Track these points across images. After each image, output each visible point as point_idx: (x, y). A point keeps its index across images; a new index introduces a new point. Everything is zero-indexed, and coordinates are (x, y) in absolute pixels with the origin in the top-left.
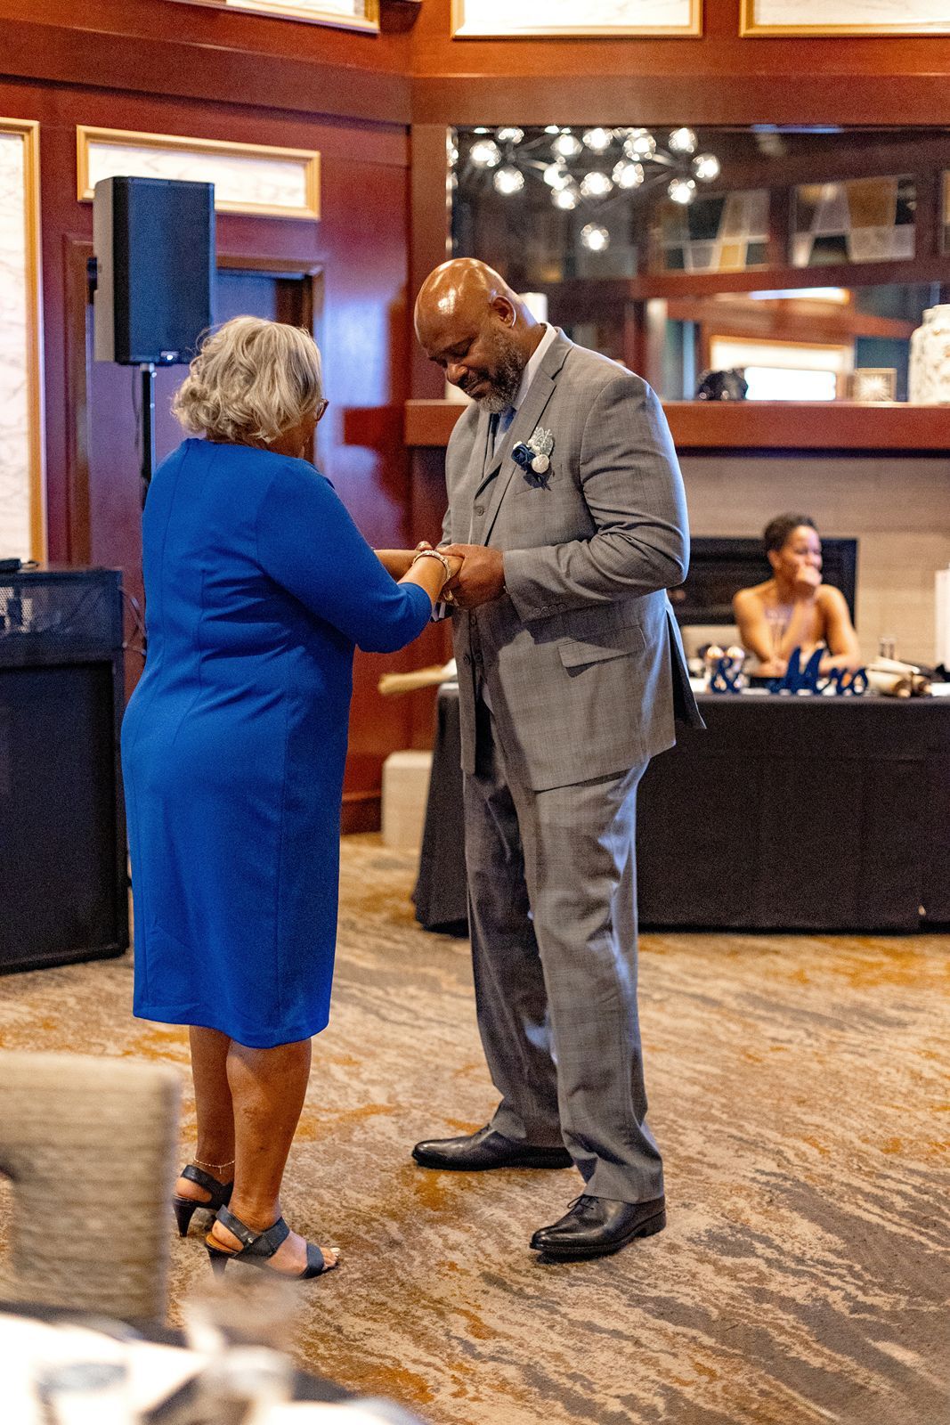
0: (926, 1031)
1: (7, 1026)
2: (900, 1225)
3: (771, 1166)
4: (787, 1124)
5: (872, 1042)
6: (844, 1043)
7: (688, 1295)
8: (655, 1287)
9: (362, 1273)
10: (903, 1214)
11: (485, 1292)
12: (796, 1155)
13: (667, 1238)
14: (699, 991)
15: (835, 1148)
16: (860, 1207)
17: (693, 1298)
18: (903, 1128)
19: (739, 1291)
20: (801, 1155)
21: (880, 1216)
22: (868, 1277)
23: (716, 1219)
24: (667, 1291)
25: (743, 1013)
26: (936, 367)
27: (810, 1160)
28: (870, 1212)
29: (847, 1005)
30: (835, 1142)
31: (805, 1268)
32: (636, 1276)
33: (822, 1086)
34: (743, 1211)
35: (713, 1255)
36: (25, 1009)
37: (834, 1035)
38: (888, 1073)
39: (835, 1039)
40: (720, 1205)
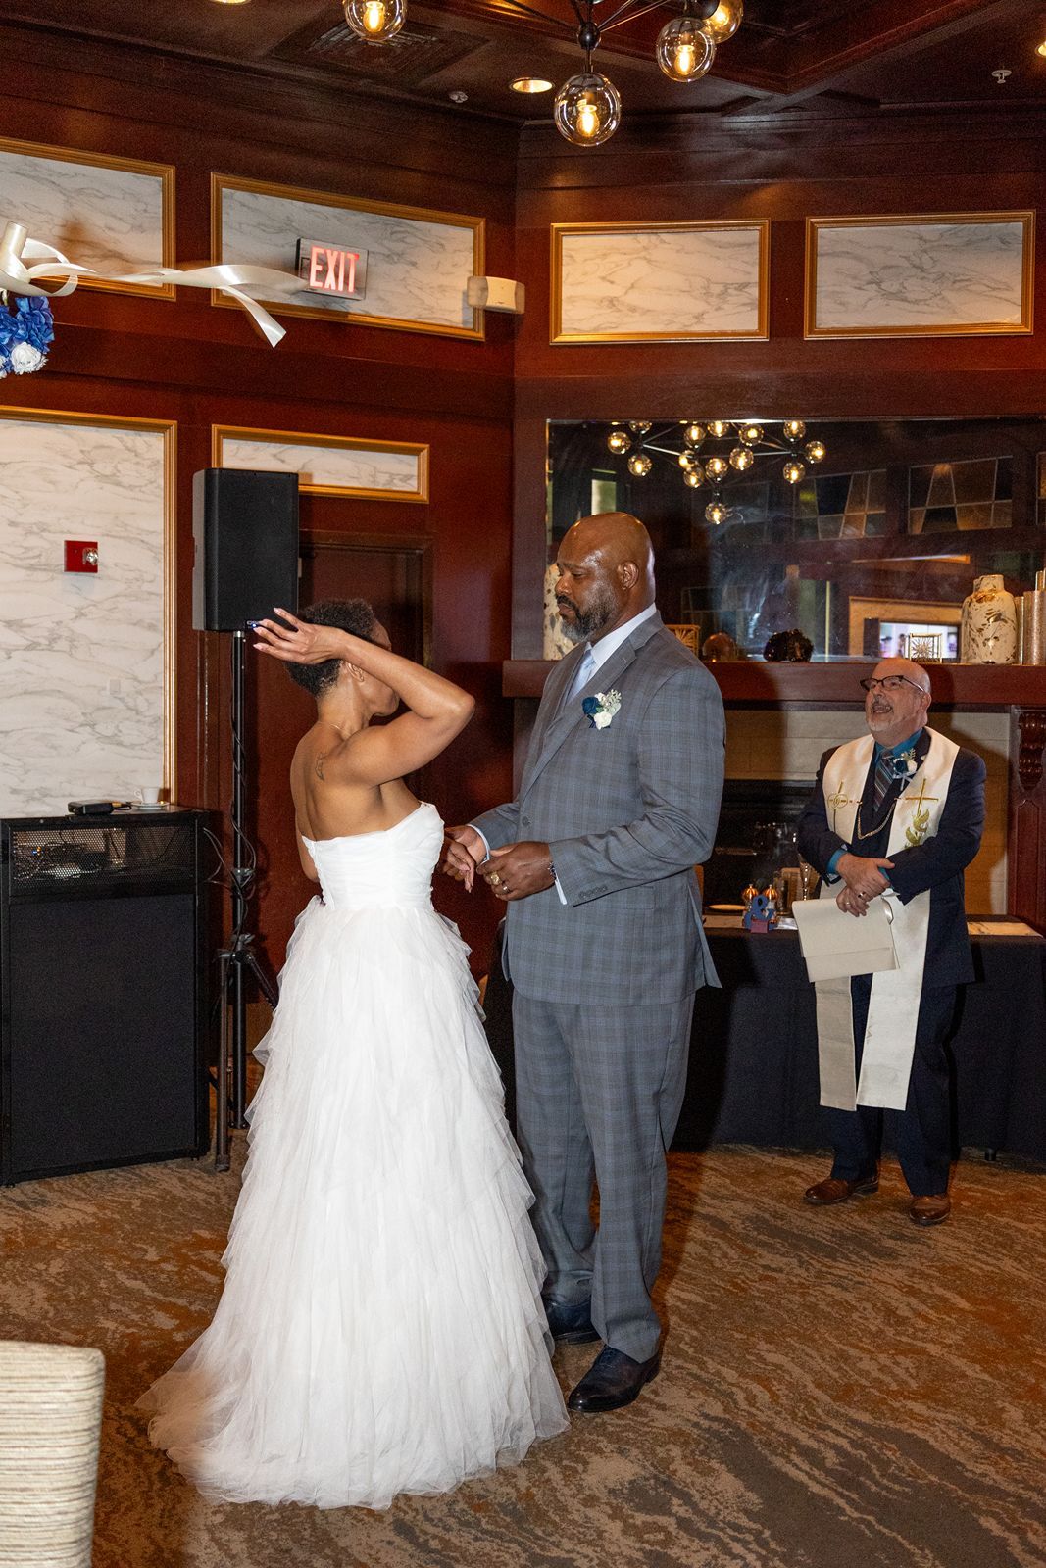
0: (915, 1264)
1: (69, 1227)
2: (824, 1485)
3: (717, 1409)
4: (749, 1362)
5: (860, 1275)
6: (830, 1273)
7: (586, 1557)
8: (557, 1547)
9: (281, 1513)
10: (829, 1472)
11: (390, 1543)
12: (746, 1399)
13: (589, 1488)
14: (712, 1212)
15: (787, 1392)
16: (790, 1461)
17: (591, 1560)
18: (860, 1373)
19: (639, 1555)
20: (751, 1399)
21: (807, 1473)
22: (773, 1545)
23: (644, 1467)
24: (568, 1552)
25: (746, 1238)
26: (980, 630)
27: (758, 1405)
28: (798, 1468)
29: (848, 1232)
30: (790, 1385)
31: (714, 1531)
32: (544, 1531)
33: (796, 1321)
34: (673, 1461)
35: (627, 1509)
36: (92, 1209)
37: (825, 1265)
38: (864, 1309)
39: (824, 1269)
40: (653, 1453)
